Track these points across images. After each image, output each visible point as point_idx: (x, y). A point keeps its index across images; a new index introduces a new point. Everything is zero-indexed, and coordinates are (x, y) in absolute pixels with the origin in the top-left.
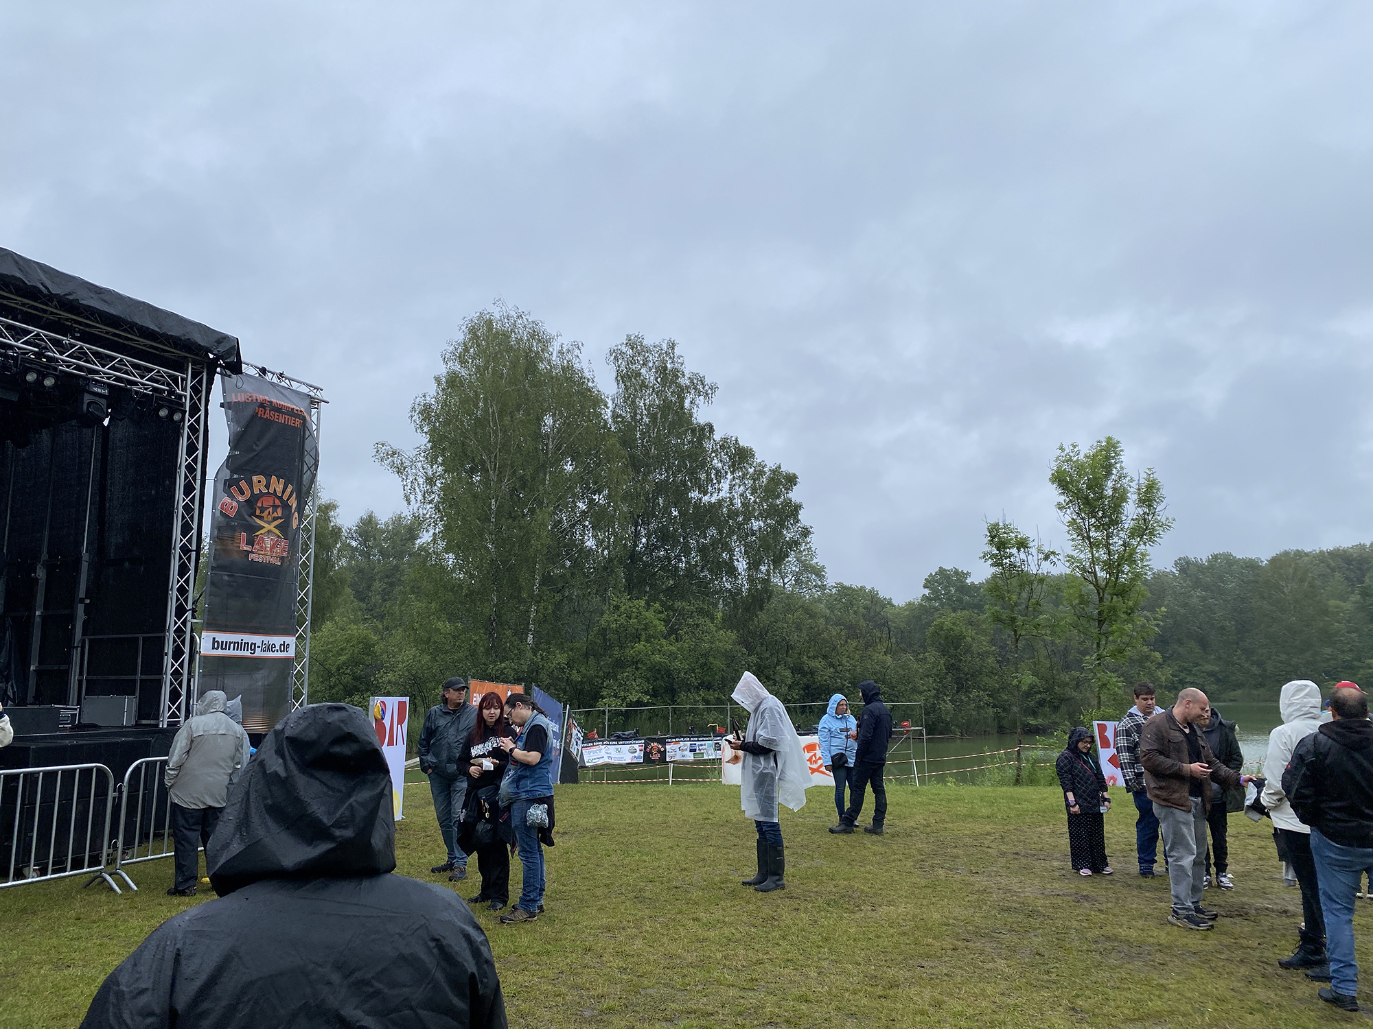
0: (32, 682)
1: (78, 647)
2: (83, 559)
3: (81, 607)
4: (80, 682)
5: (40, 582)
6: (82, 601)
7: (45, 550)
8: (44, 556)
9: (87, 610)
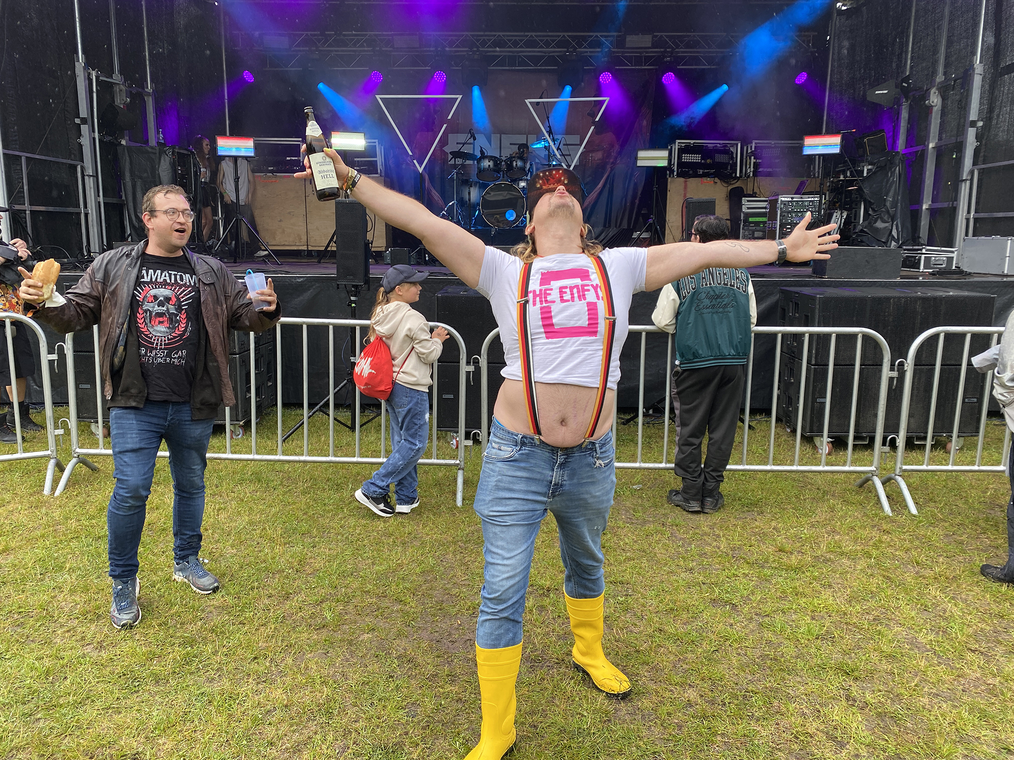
0: (924, 223)
1: (966, 180)
2: (976, 71)
3: (971, 133)
4: (968, 220)
5: (935, 109)
6: (973, 124)
7: (941, 69)
8: (940, 78)
9: (978, 137)
